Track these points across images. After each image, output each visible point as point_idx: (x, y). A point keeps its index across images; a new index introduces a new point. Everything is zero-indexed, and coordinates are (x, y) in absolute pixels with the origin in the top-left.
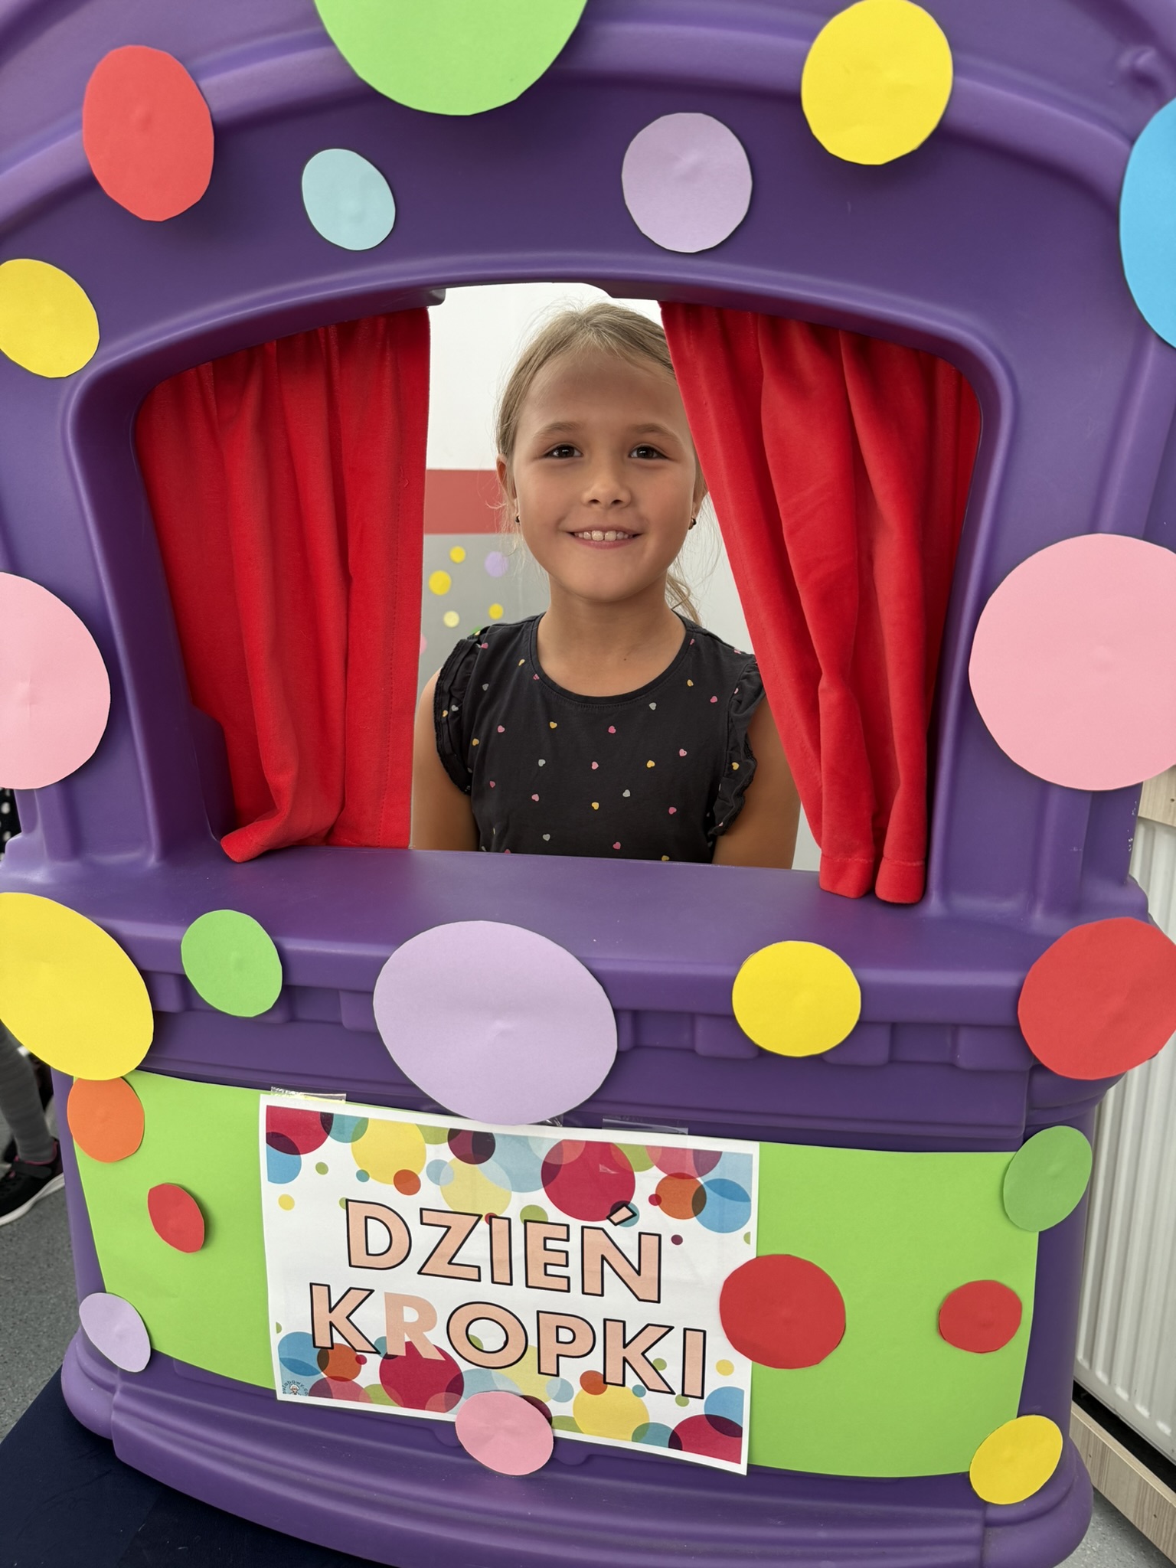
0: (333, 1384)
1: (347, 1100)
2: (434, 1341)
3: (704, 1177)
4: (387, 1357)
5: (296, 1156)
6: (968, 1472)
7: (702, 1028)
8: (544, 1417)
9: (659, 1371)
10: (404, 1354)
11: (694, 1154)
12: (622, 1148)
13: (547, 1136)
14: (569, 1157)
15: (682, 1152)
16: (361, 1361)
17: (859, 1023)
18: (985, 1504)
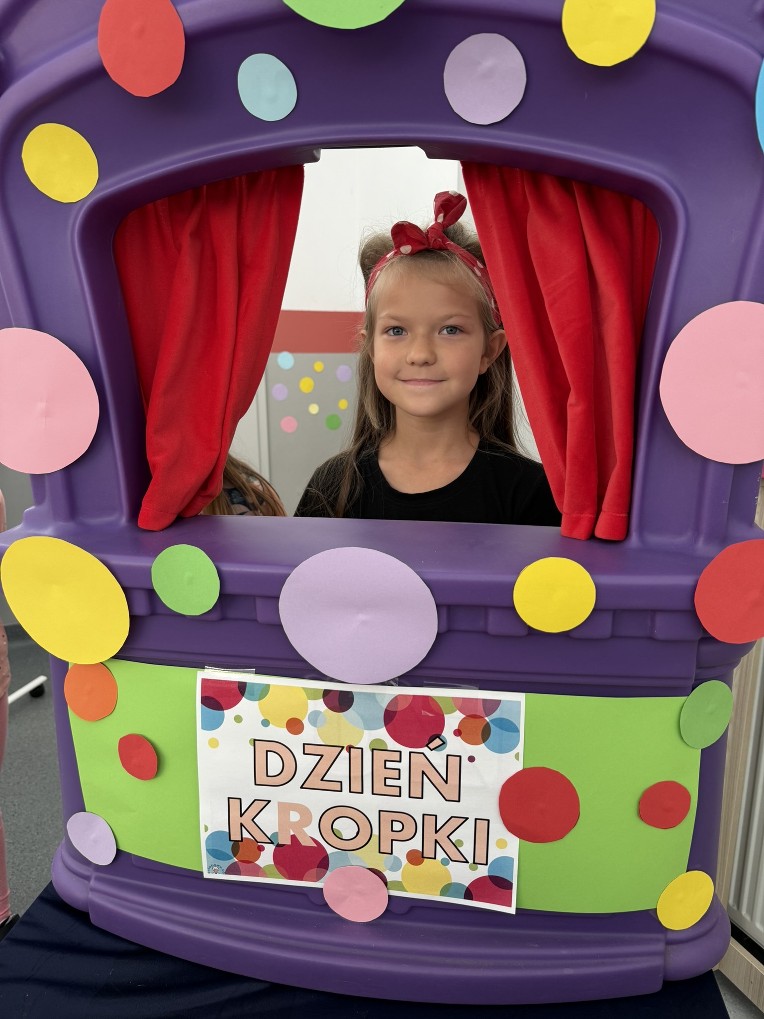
0: (242, 866)
1: (256, 673)
2: (310, 833)
3: (489, 717)
4: (278, 846)
5: (221, 712)
6: (656, 909)
7: (492, 616)
8: (382, 882)
9: (459, 848)
10: (290, 844)
11: (483, 702)
12: (436, 700)
13: (387, 692)
14: (402, 706)
15: (475, 701)
16: (261, 849)
17: (594, 610)
18: (667, 930)
